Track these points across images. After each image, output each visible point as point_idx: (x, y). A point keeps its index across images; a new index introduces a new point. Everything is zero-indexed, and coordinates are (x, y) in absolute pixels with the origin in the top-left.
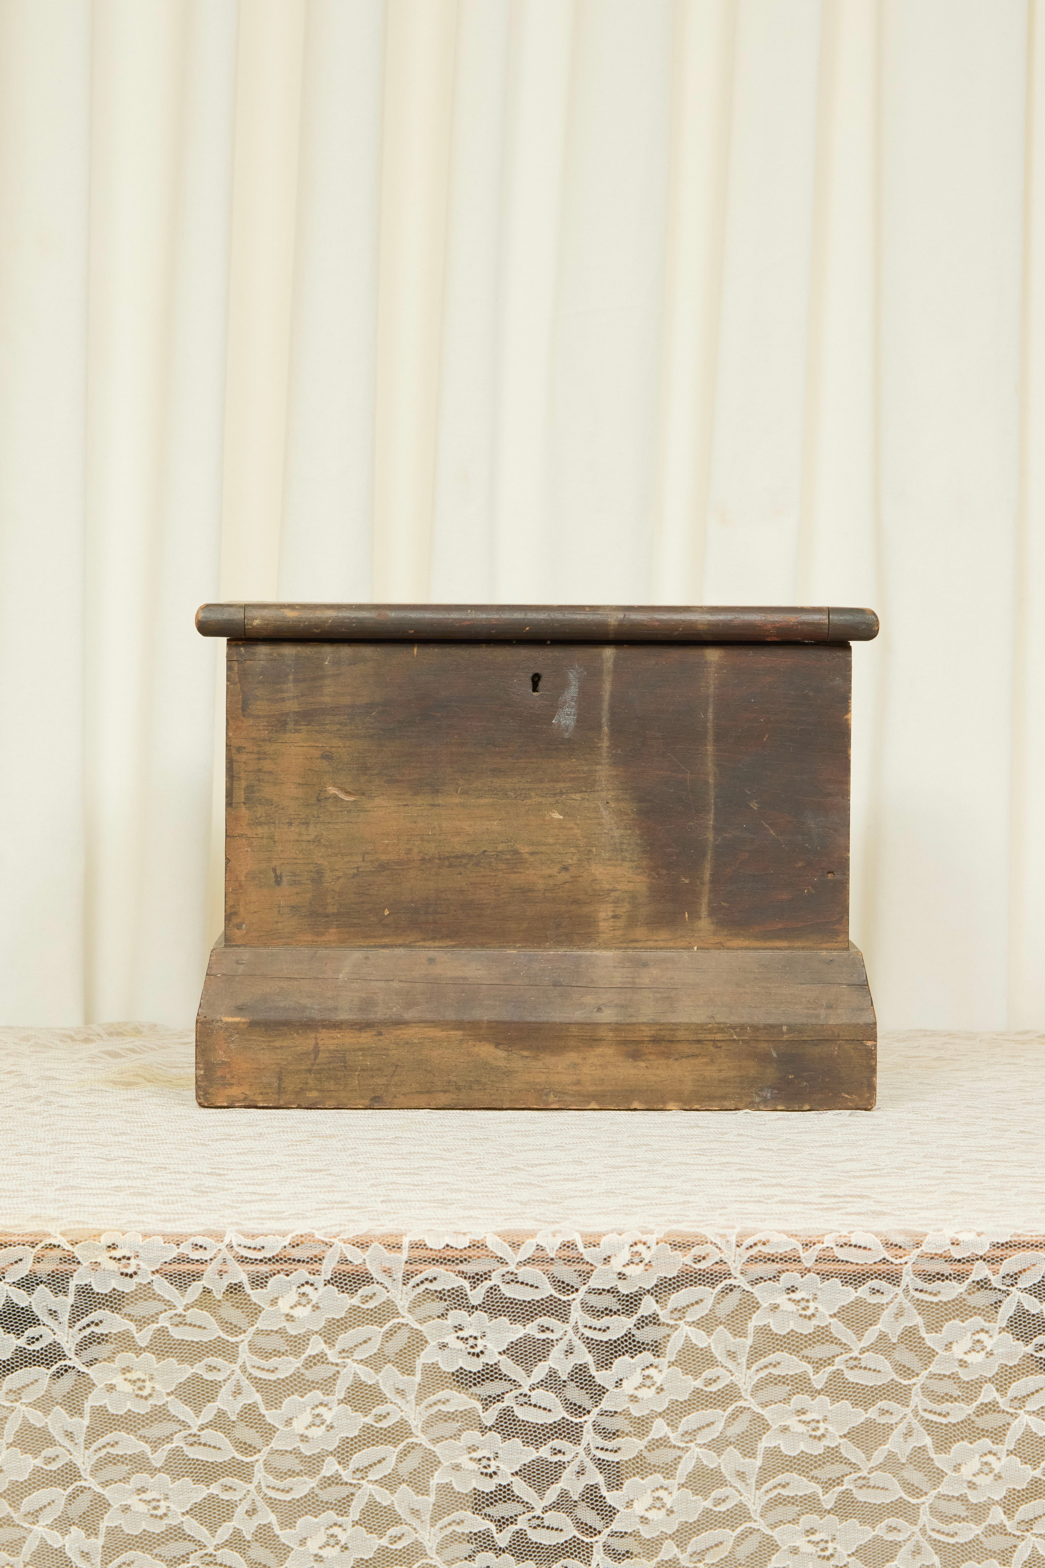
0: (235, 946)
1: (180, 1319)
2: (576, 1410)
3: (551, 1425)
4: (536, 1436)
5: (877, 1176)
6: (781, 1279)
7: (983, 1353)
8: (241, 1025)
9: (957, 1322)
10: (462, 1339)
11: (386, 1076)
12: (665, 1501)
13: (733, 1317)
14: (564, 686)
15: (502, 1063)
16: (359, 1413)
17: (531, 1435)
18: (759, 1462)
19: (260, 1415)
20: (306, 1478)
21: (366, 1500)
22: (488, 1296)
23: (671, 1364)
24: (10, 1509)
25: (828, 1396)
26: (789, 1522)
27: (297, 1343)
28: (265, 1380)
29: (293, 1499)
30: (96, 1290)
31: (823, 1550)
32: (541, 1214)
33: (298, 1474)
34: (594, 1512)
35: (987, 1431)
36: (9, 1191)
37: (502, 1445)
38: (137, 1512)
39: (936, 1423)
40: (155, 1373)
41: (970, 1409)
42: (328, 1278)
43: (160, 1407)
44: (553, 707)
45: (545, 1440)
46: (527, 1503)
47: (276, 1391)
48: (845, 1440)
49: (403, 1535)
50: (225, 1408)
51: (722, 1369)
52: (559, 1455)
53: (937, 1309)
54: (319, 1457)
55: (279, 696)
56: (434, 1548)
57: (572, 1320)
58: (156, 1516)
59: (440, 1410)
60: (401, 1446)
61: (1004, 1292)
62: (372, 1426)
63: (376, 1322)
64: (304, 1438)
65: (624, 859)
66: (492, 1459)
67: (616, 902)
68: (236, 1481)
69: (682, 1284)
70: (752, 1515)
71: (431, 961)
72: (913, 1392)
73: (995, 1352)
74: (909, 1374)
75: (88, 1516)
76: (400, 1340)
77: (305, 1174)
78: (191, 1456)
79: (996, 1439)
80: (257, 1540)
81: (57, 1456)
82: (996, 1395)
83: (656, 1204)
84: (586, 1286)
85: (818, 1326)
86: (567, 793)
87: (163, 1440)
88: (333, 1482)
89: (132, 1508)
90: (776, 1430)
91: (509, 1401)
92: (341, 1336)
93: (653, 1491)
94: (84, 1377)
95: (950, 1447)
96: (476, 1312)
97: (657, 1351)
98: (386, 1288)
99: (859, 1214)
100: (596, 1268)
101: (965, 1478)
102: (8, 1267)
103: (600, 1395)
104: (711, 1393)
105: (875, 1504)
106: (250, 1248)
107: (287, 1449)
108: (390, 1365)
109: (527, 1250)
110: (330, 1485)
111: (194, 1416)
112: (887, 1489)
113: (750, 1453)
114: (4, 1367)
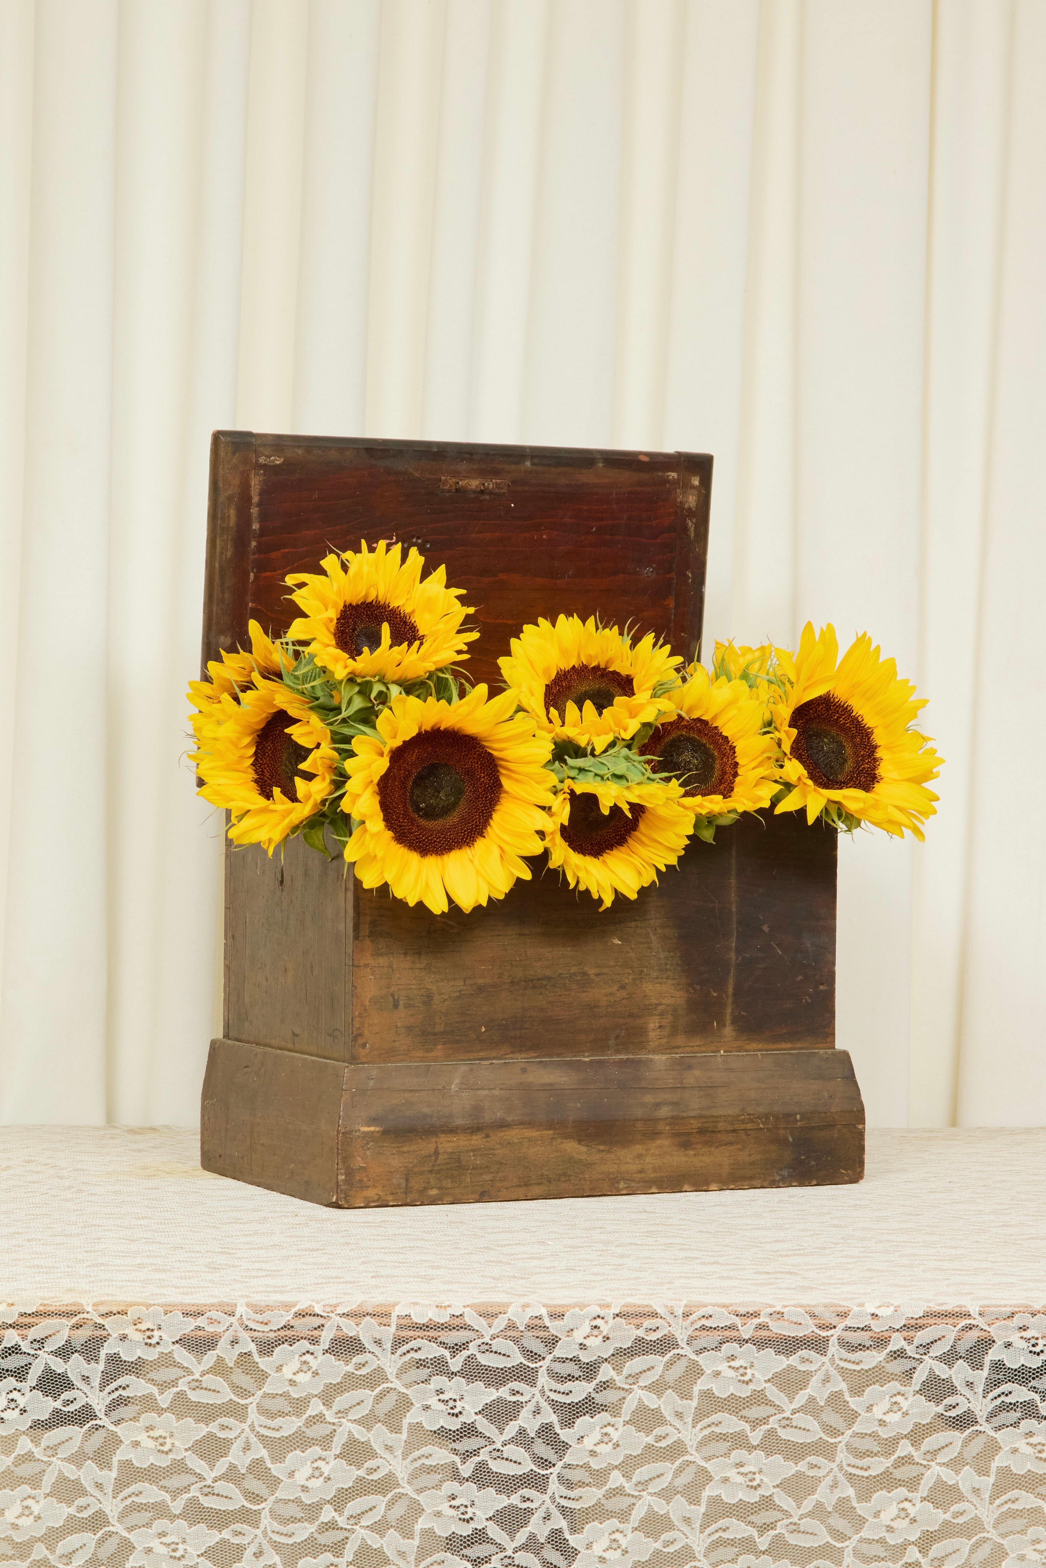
0: (360, 1063)
1: (197, 1384)
2: (543, 1463)
3: (520, 1476)
4: (507, 1486)
5: (801, 1255)
6: (722, 1349)
7: (899, 1414)
8: (376, 1134)
9: (877, 1387)
10: (443, 1401)
11: (492, 1173)
12: (620, 1542)
13: (680, 1382)
15: (583, 1157)
16: (353, 1467)
17: (503, 1485)
18: (702, 1509)
19: (266, 1468)
20: (306, 1524)
21: (359, 1543)
22: (466, 1364)
23: (626, 1423)
24: (47, 1552)
25: (763, 1451)
26: (729, 1561)
27: (299, 1406)
28: (271, 1438)
29: (295, 1543)
30: (124, 1358)
32: (512, 1288)
33: (299, 1521)
34: (559, 1553)
35: (904, 1481)
36: (46, 1267)
37: (477, 1494)
38: (158, 1554)
39: (858, 1476)
40: (175, 1431)
41: (888, 1462)
42: (327, 1348)
43: (179, 1461)
45: (515, 1489)
46: (500, 1544)
47: (280, 1447)
48: (778, 1489)
50: (236, 1463)
51: (670, 1427)
52: (528, 1502)
53: (859, 1376)
54: (317, 1505)
57: (539, 1384)
58: (175, 1558)
59: (423, 1464)
60: (389, 1496)
61: (918, 1360)
62: (364, 1478)
63: (368, 1386)
64: (304, 1489)
65: (668, 978)
66: (469, 1506)
67: (665, 1014)
68: (245, 1526)
69: (636, 1354)
70: (697, 1555)
71: (524, 1070)
72: (839, 1449)
73: (910, 1412)
74: (835, 1433)
75: (115, 1557)
76: (389, 1402)
77: (304, 1253)
78: (206, 1505)
79: (911, 1488)
81: (89, 1505)
82: (911, 1449)
83: (612, 1280)
84: (552, 1355)
85: (755, 1390)
86: (625, 922)
87: (182, 1490)
88: (330, 1527)
89: (154, 1550)
90: (718, 1481)
91: (483, 1455)
92: (338, 1399)
93: (610, 1534)
94: (112, 1435)
95: (871, 1497)
96: (455, 1378)
97: (614, 1412)
98: (377, 1356)
99: (789, 1289)
100: (560, 1339)
101: (884, 1523)
102: (47, 1337)
103: (564, 1450)
104: (661, 1448)
105: (804, 1547)
106: (258, 1322)
107: (290, 1498)
108: (380, 1424)
109: (500, 1323)
110: (327, 1530)
111: (208, 1470)
112: (815, 1534)
113: (695, 1501)
114: (43, 1426)
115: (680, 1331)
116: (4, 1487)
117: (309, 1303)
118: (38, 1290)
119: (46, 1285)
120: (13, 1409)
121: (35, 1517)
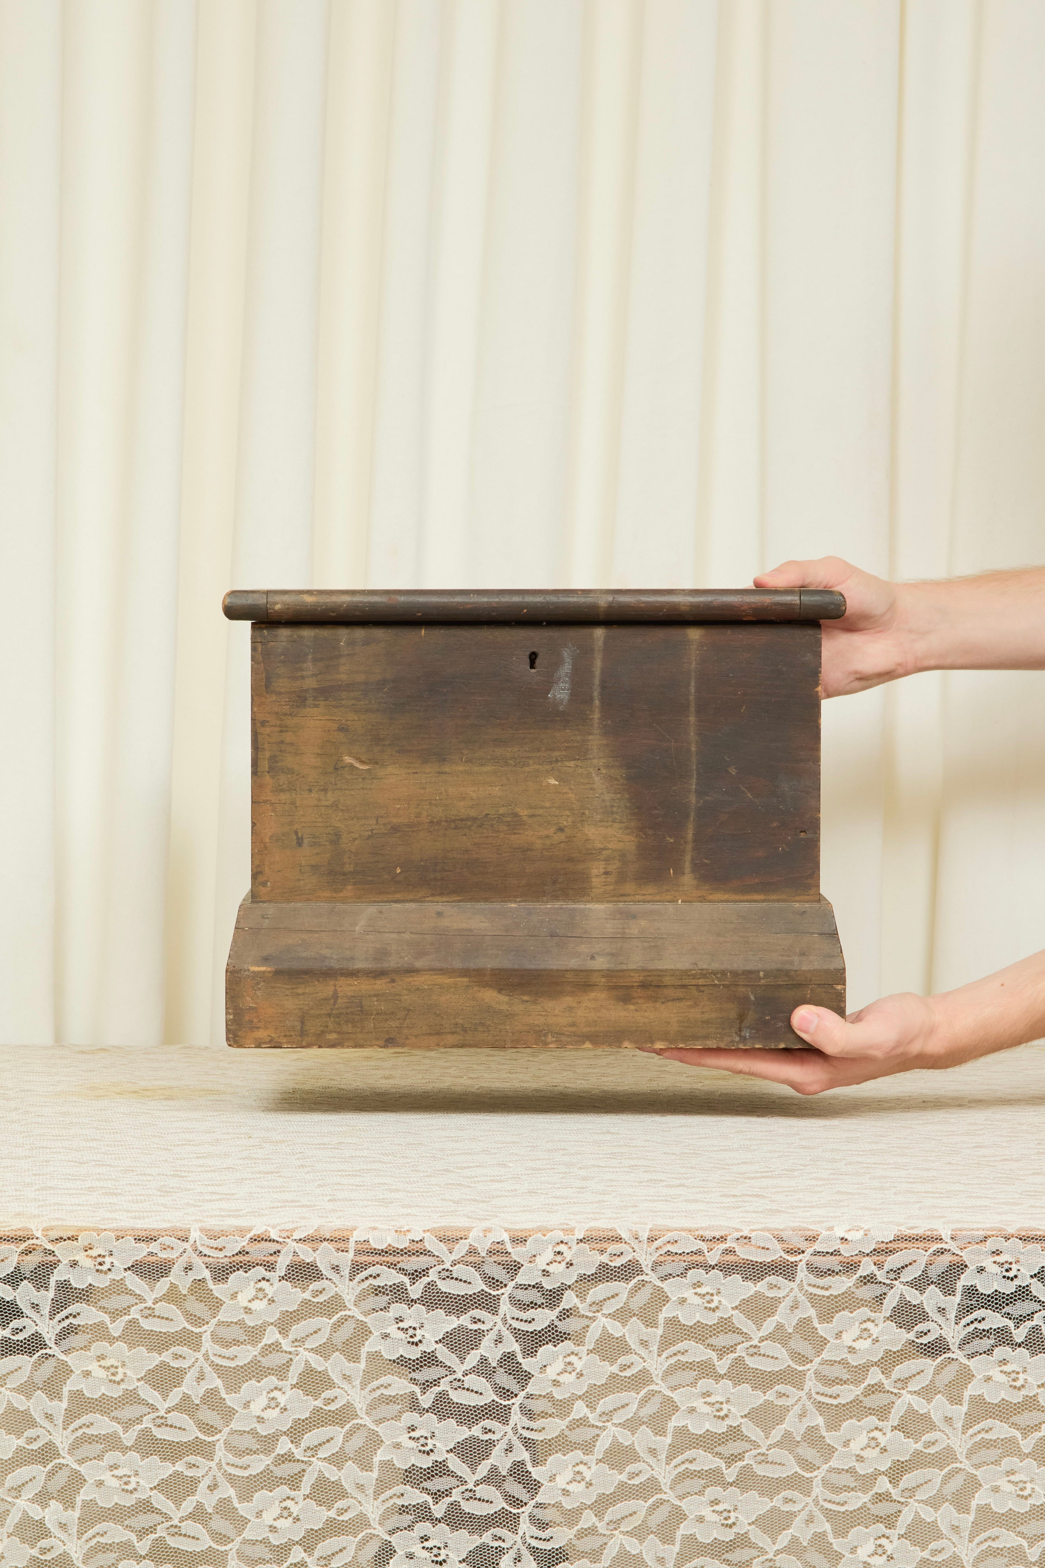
0: (261, 902)
1: (149, 1312)
2: (504, 1393)
3: (482, 1407)
4: (468, 1417)
5: (769, 1177)
6: (688, 1275)
7: (869, 1340)
8: (267, 974)
9: (846, 1313)
10: (403, 1329)
11: (399, 1019)
12: (584, 1475)
13: (645, 1309)
14: (559, 663)
15: (504, 1007)
16: (310, 1397)
17: (464, 1416)
18: (668, 1440)
19: (221, 1399)
20: (262, 1456)
21: (316, 1476)
22: (426, 1291)
23: (590, 1352)
25: (731, 1380)
26: (696, 1494)
27: (254, 1334)
28: (225, 1367)
29: (251, 1475)
30: (74, 1285)
31: (726, 1519)
32: (472, 1212)
33: (255, 1452)
34: (521, 1486)
35: (874, 1409)
37: (438, 1425)
38: (110, 1487)
39: (827, 1404)
40: (127, 1360)
41: (858, 1391)
42: (283, 1274)
43: (131, 1391)
44: (549, 683)
45: (477, 1420)
46: (461, 1477)
47: (235, 1377)
48: (746, 1419)
49: (349, 1507)
50: (189, 1393)
51: (635, 1356)
52: (490, 1434)
53: (828, 1302)
54: (274, 1437)
55: (299, 674)
56: (377, 1519)
57: (501, 1312)
58: (127, 1491)
59: (382, 1394)
60: (347, 1427)
61: (888, 1285)
62: (321, 1409)
63: (325, 1314)
64: (260, 1420)
65: (614, 821)
66: (429, 1438)
67: (607, 860)
68: (199, 1459)
69: (600, 1280)
70: (663, 1487)
71: (440, 914)
72: (807, 1377)
73: (880, 1339)
74: (804, 1361)
75: (66, 1491)
76: (347, 1330)
77: (258, 1175)
78: (159, 1437)
79: (882, 1416)
80: (217, 1513)
81: (38, 1437)
82: (882, 1377)
83: (575, 1203)
84: (514, 1282)
85: (722, 1318)
86: (562, 761)
87: (134, 1421)
88: (286, 1459)
89: (105, 1483)
90: (684, 1411)
91: (444, 1385)
92: (294, 1327)
93: (574, 1466)
94: (63, 1364)
95: (840, 1425)
96: (415, 1306)
97: (578, 1340)
98: (335, 1283)
99: (757, 1212)
100: (522, 1265)
101: (853, 1452)
103: (526, 1380)
104: (626, 1377)
105: (773, 1478)
106: (212, 1248)
107: (245, 1429)
108: (337, 1353)
109: (461, 1249)
110: (283, 1462)
111: (161, 1400)
112: (784, 1465)
113: (661, 1431)
115: (645, 1256)
117: (265, 1228)
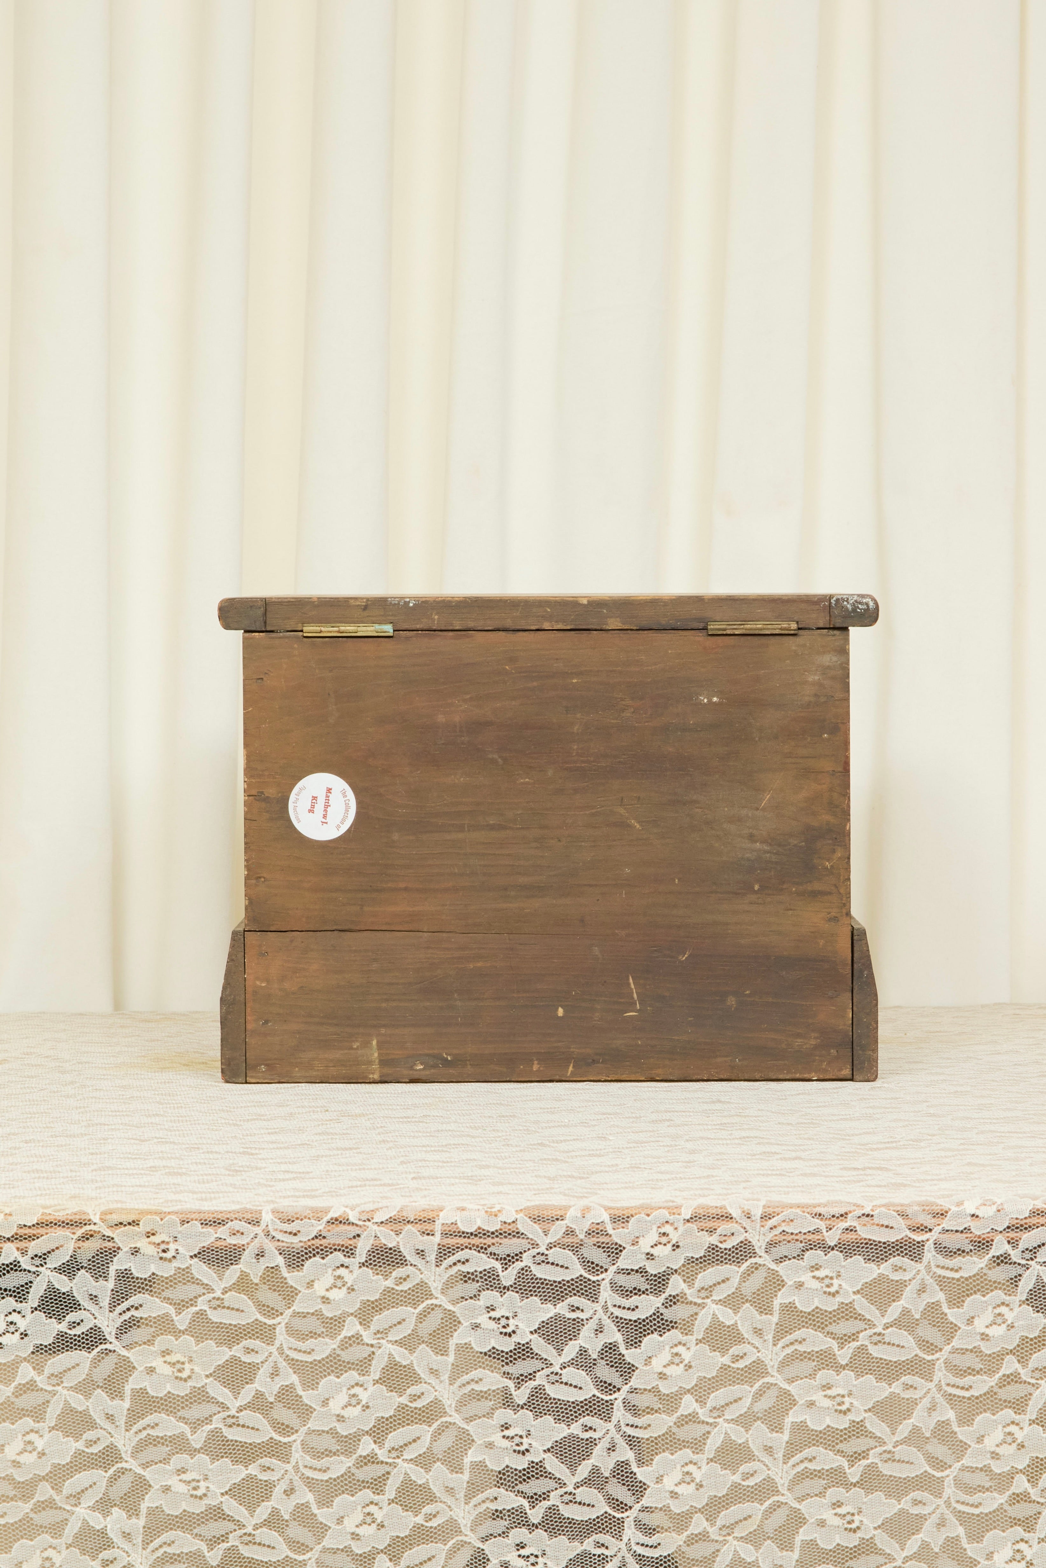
1: (218, 1303)
2: (606, 1388)
3: (582, 1402)
4: (567, 1413)
5: (893, 1148)
6: (805, 1257)
7: (1004, 1326)
9: (978, 1296)
10: (494, 1319)
12: (694, 1475)
13: (758, 1295)
16: (394, 1394)
17: (562, 1412)
18: (786, 1437)
19: (297, 1396)
20: (342, 1458)
21: (401, 1479)
22: (519, 1277)
23: (699, 1341)
24: (52, 1492)
25: (852, 1371)
26: (816, 1495)
27: (334, 1324)
28: (302, 1361)
29: (330, 1478)
30: (136, 1274)
31: (849, 1523)
32: (570, 1189)
33: (335, 1454)
34: (625, 1488)
35: (1009, 1402)
36: (46, 1172)
37: (534, 1423)
38: (177, 1493)
39: (959, 1397)
40: (194, 1355)
41: (992, 1381)
42: (363, 1260)
43: (199, 1389)
45: (576, 1417)
46: (559, 1479)
47: (312, 1372)
48: (870, 1414)
49: (438, 1513)
50: (263, 1390)
51: (748, 1346)
52: (590, 1431)
53: (958, 1285)
54: (355, 1437)
56: (469, 1525)
57: (601, 1299)
58: (196, 1497)
59: (473, 1390)
60: (435, 1426)
61: (1023, 1266)
62: (407, 1406)
63: (410, 1303)
64: (340, 1418)
66: (524, 1437)
68: (275, 1461)
69: (709, 1264)
70: (780, 1488)
72: (936, 1367)
73: (1016, 1325)
74: (932, 1349)
75: (129, 1497)
76: (434, 1321)
77: (335, 1152)
78: (230, 1437)
79: (1018, 1409)
80: (295, 1519)
81: (99, 1439)
82: (1018, 1366)
83: (681, 1178)
84: (615, 1267)
85: (842, 1303)
87: (203, 1422)
88: (369, 1461)
89: (172, 1489)
90: (802, 1405)
91: (540, 1379)
92: (376, 1318)
93: (683, 1466)
94: (124, 1360)
95: (973, 1420)
96: (508, 1293)
97: (685, 1329)
98: (420, 1270)
99: (880, 1186)
100: (624, 1248)
101: (988, 1449)
102: (49, 1252)
103: (629, 1373)
104: (738, 1369)
105: (900, 1478)
106: (286, 1232)
107: (324, 1429)
108: (424, 1345)
109: (557, 1231)
110: (366, 1464)
111: (232, 1398)
112: (912, 1463)
113: (777, 1428)
114: (46, 1351)
115: (757, 1237)
116: (4, 1421)
117: (344, 1209)
118: (38, 1198)
119: (48, 1192)
120: (13, 1333)
121: (39, 1453)
